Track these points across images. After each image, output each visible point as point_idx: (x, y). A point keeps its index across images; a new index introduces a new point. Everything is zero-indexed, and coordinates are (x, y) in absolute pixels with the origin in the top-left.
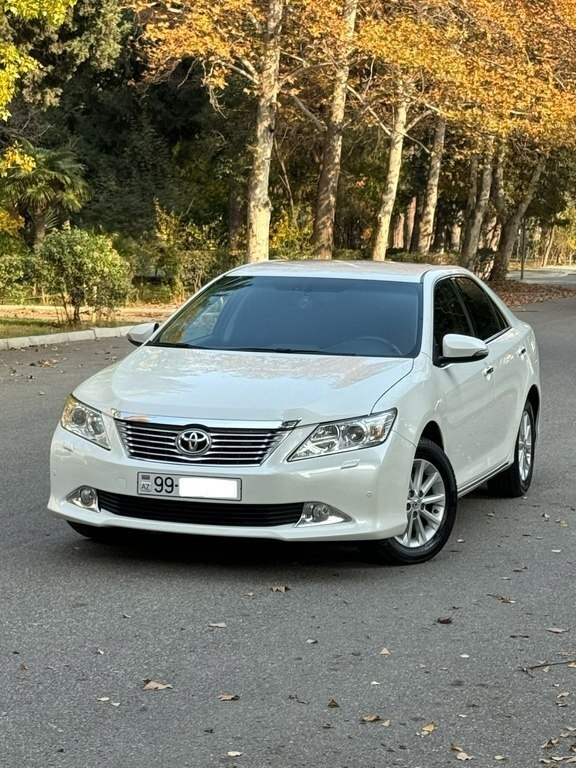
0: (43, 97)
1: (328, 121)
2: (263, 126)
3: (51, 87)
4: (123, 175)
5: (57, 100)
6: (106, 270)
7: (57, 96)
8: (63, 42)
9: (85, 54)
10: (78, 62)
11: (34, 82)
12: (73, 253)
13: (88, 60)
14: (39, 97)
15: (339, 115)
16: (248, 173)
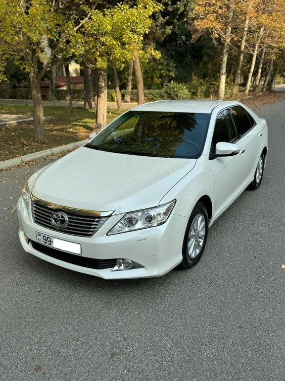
0: (165, 30)
1: (240, 50)
2: (225, 51)
3: (168, 25)
4: (184, 68)
5: (170, 31)
6: (184, 96)
7: (170, 29)
8: (173, 5)
9: (182, 9)
10: (179, 12)
11: (162, 24)
12: (174, 91)
13: (183, 11)
14: (163, 30)
15: (243, 48)
16: (221, 64)
